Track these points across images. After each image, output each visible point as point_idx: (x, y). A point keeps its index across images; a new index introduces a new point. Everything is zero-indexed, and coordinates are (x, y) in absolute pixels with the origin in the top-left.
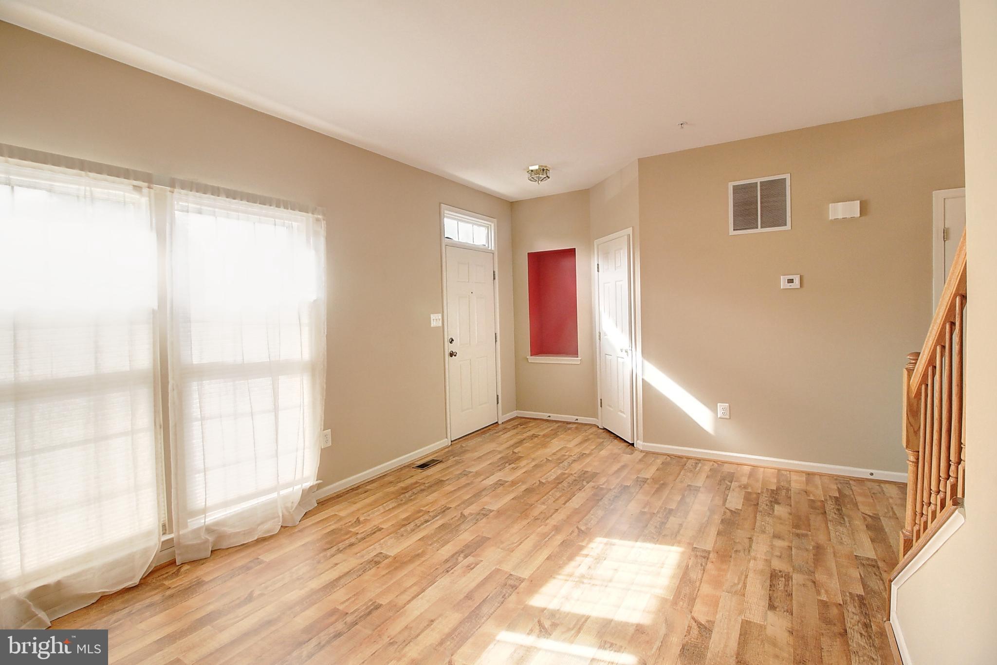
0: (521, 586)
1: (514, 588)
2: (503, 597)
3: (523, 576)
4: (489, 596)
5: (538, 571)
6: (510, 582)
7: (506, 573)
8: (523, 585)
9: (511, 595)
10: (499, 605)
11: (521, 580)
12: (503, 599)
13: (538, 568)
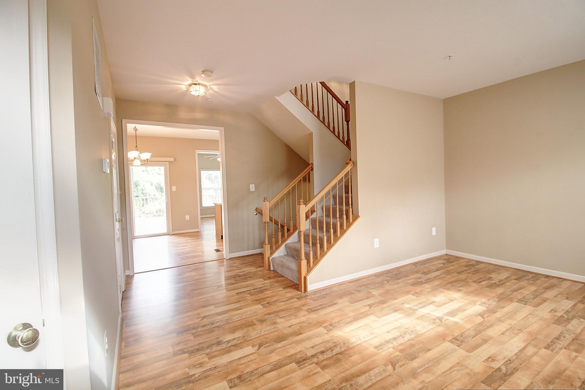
0: (451, 339)
1: (456, 338)
2: (462, 336)
3: (449, 343)
4: (472, 339)
5: (438, 344)
6: (459, 342)
7: (462, 348)
8: (450, 339)
9: (458, 336)
10: (464, 333)
11: (450, 341)
12: (462, 335)
13: (438, 345)
